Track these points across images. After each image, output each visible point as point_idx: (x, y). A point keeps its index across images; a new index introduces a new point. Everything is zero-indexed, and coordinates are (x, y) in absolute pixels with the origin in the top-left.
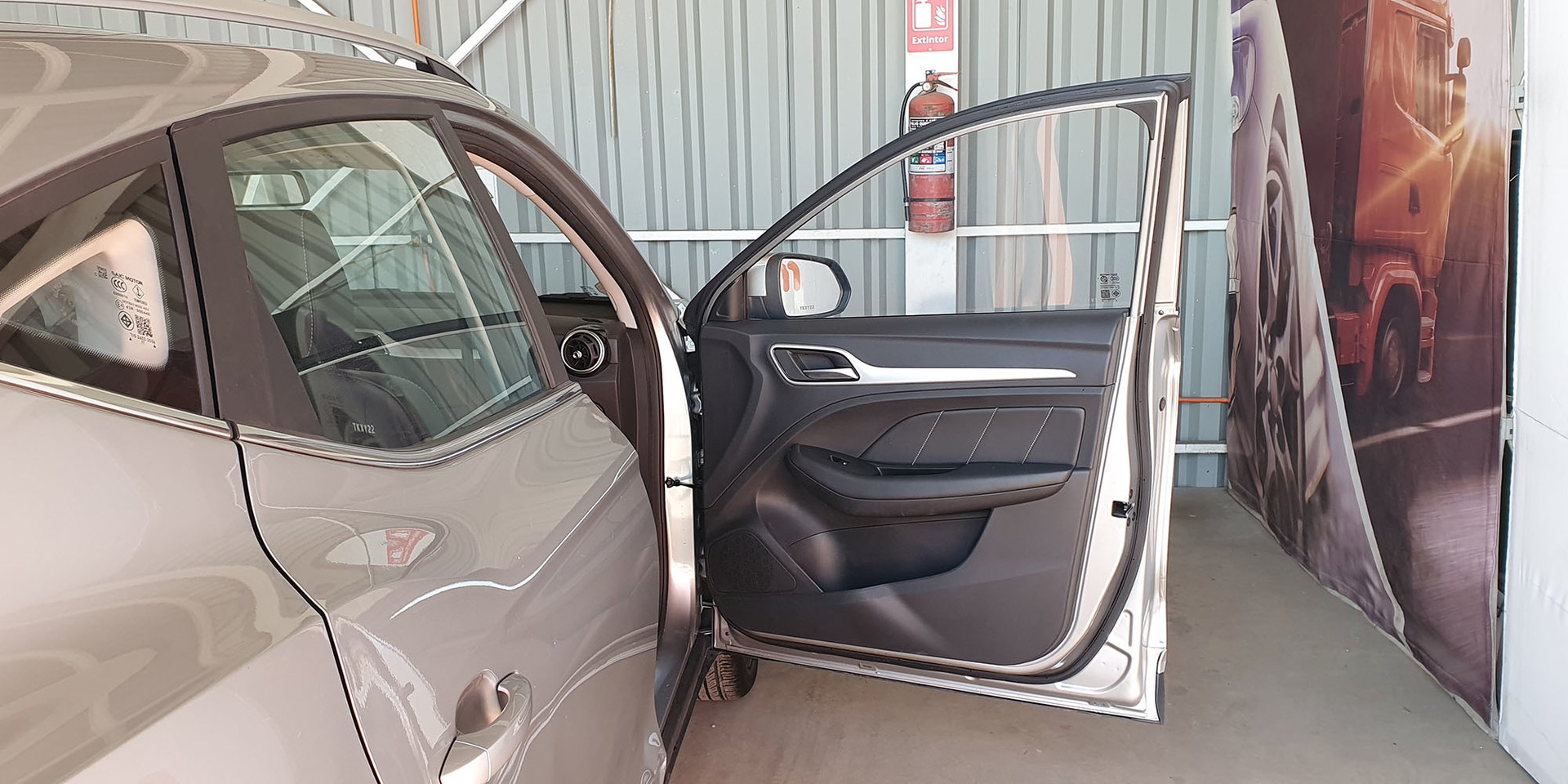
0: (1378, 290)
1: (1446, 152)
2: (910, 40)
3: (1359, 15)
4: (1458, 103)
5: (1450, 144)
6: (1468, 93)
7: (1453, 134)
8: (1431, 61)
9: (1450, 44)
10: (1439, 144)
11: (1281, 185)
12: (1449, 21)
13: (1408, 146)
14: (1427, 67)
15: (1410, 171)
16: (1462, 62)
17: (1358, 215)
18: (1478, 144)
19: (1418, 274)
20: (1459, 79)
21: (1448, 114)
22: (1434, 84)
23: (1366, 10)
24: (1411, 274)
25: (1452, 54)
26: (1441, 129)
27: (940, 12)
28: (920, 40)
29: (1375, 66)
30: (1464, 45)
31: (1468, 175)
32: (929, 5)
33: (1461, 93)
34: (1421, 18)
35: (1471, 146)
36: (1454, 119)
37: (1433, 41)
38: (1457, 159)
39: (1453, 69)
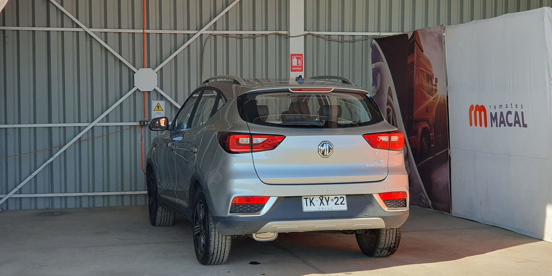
0: (420, 130)
1: (434, 100)
2: (291, 69)
3: (412, 70)
4: (436, 90)
5: (434, 98)
6: (438, 88)
7: (435, 96)
8: (429, 81)
9: (433, 79)
10: (432, 98)
11: (391, 109)
12: (433, 74)
13: (425, 99)
14: (428, 83)
15: (426, 103)
16: (436, 82)
17: (414, 114)
18: (440, 98)
19: (429, 125)
20: (436, 85)
21: (434, 92)
22: (430, 86)
23: (414, 69)
24: (427, 125)
25: (434, 80)
26: (432, 95)
27: (299, 61)
28: (294, 69)
29: (416, 82)
30: (436, 79)
31: (439, 104)
32: (296, 59)
33: (436, 88)
34: (427, 73)
35: (439, 99)
36: (435, 93)
37: (430, 78)
38: (436, 101)
39: (434, 83)
